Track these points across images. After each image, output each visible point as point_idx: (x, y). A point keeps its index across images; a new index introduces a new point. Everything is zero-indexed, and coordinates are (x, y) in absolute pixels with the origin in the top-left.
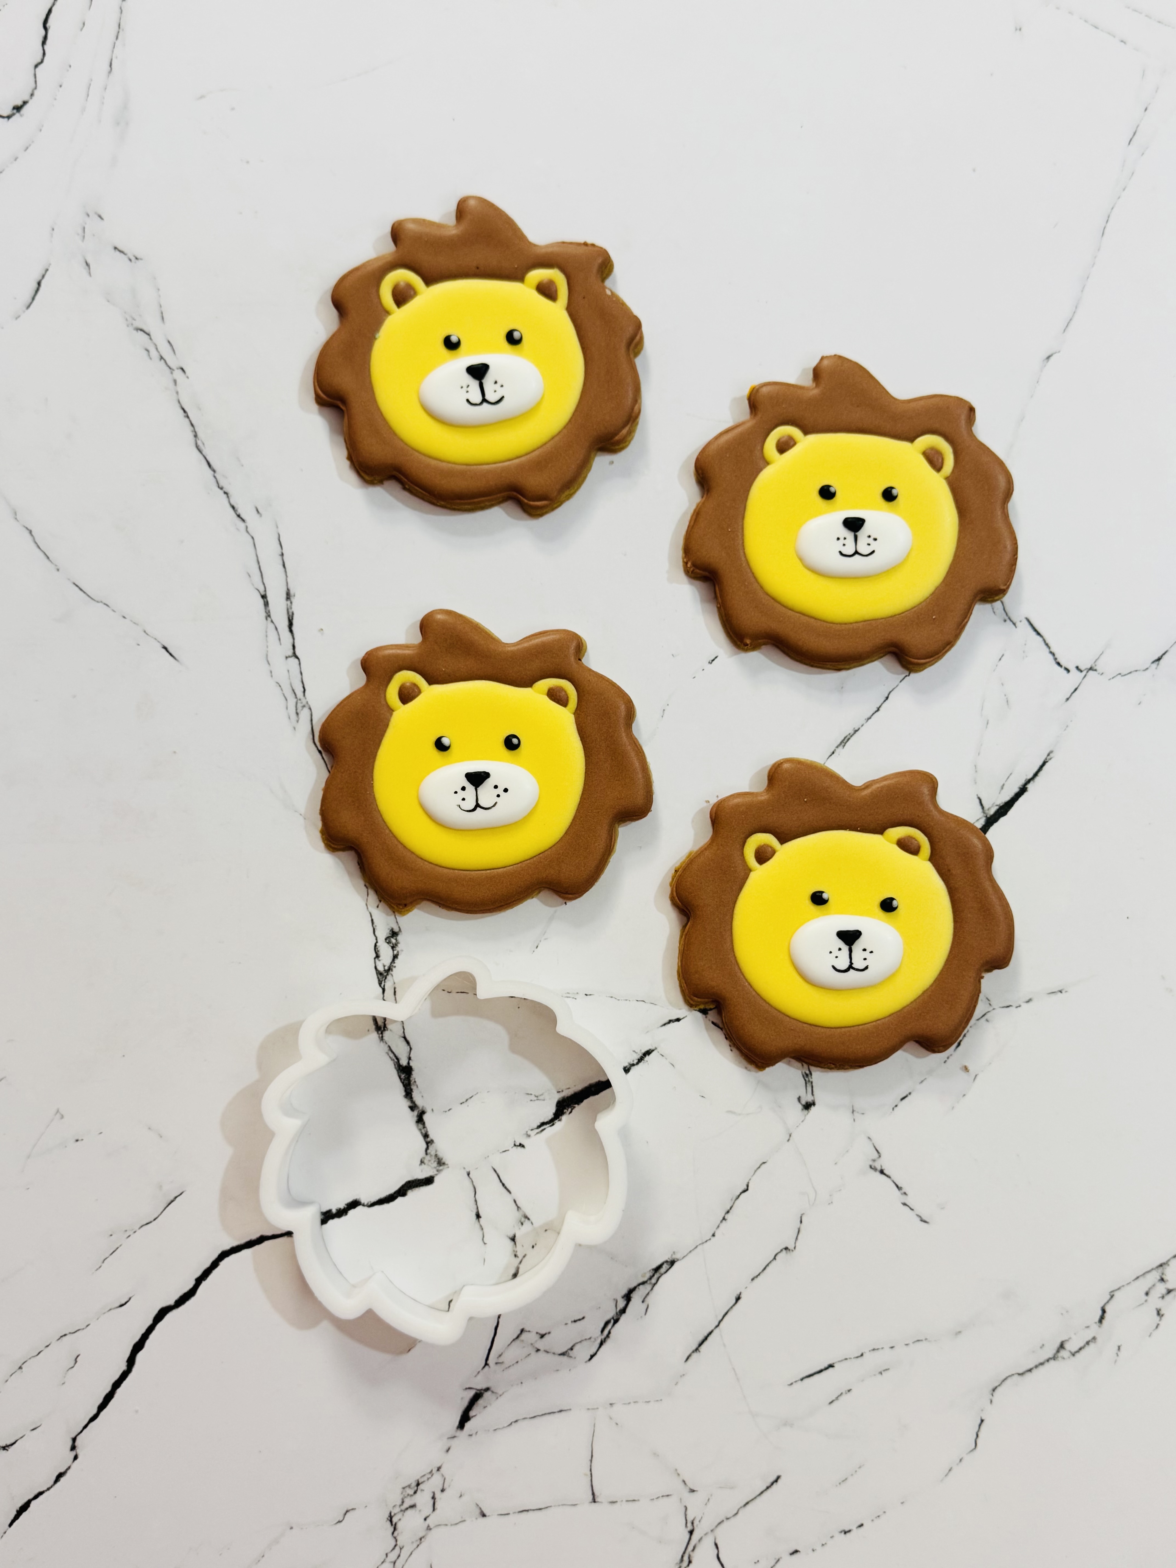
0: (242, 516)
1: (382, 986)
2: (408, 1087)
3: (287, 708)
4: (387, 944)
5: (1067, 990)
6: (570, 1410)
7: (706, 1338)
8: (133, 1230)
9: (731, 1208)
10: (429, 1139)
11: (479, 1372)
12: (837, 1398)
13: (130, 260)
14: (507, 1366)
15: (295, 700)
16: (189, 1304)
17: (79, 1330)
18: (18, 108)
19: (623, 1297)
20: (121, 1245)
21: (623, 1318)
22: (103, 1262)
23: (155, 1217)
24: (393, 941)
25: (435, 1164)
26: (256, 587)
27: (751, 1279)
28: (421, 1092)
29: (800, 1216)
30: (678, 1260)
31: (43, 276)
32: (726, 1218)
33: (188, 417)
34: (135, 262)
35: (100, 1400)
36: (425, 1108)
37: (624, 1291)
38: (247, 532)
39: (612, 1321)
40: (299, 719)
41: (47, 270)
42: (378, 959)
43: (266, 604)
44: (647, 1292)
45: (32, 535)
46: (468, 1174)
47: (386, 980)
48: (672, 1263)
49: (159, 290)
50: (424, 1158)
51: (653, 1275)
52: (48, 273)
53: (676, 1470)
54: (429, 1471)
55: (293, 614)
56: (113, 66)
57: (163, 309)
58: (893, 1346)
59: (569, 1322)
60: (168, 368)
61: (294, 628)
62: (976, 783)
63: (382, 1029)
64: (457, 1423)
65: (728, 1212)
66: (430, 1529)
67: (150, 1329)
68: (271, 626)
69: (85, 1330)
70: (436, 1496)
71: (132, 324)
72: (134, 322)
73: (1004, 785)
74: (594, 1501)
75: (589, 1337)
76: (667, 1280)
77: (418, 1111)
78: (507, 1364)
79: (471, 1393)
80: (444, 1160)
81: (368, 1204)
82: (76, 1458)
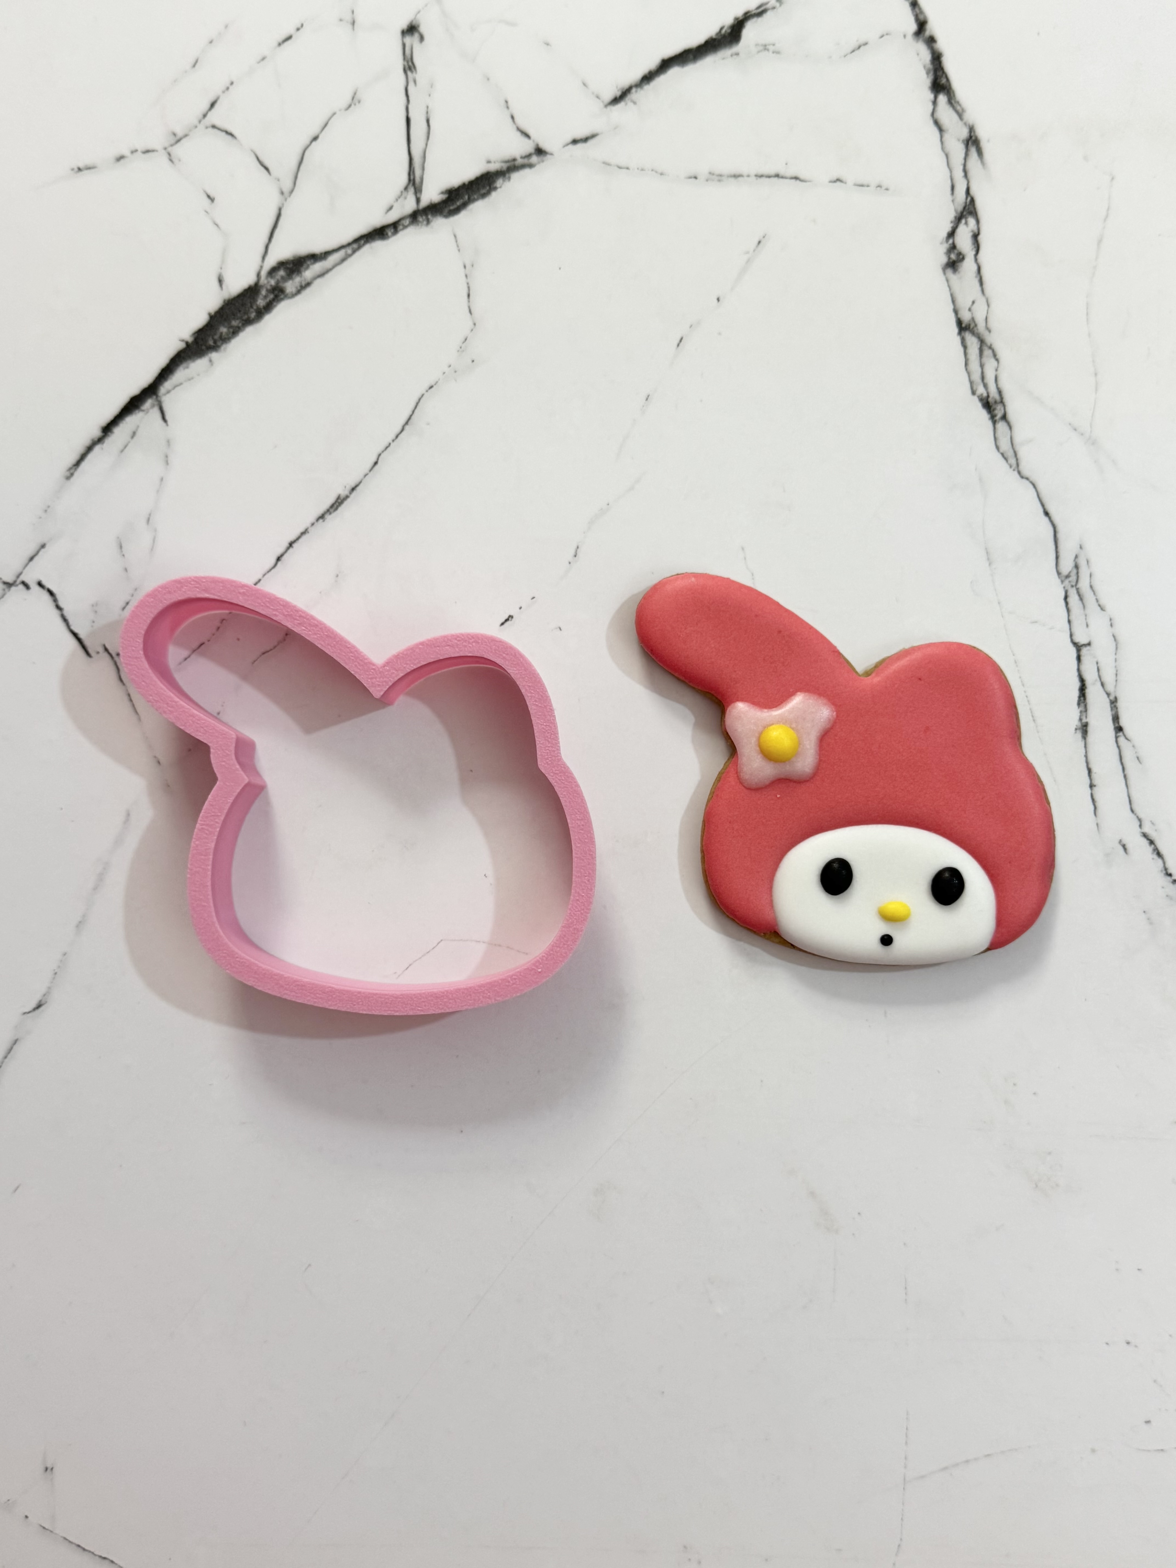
0: (1146, 842)
2: (937, 67)
3: (1090, 577)
4: (963, 252)
15: (1078, 587)
24: (953, 256)
26: (1129, 742)
28: (920, 61)
36: (914, 38)
38: (1139, 819)
40: (1075, 560)
42: (974, 234)
43: (1116, 718)
47: (964, 204)
55: (1079, 704)
61: (1077, 684)
62: (168, 442)
63: (970, 142)
68: (1110, 687)
73: (133, 437)
77: (924, 36)
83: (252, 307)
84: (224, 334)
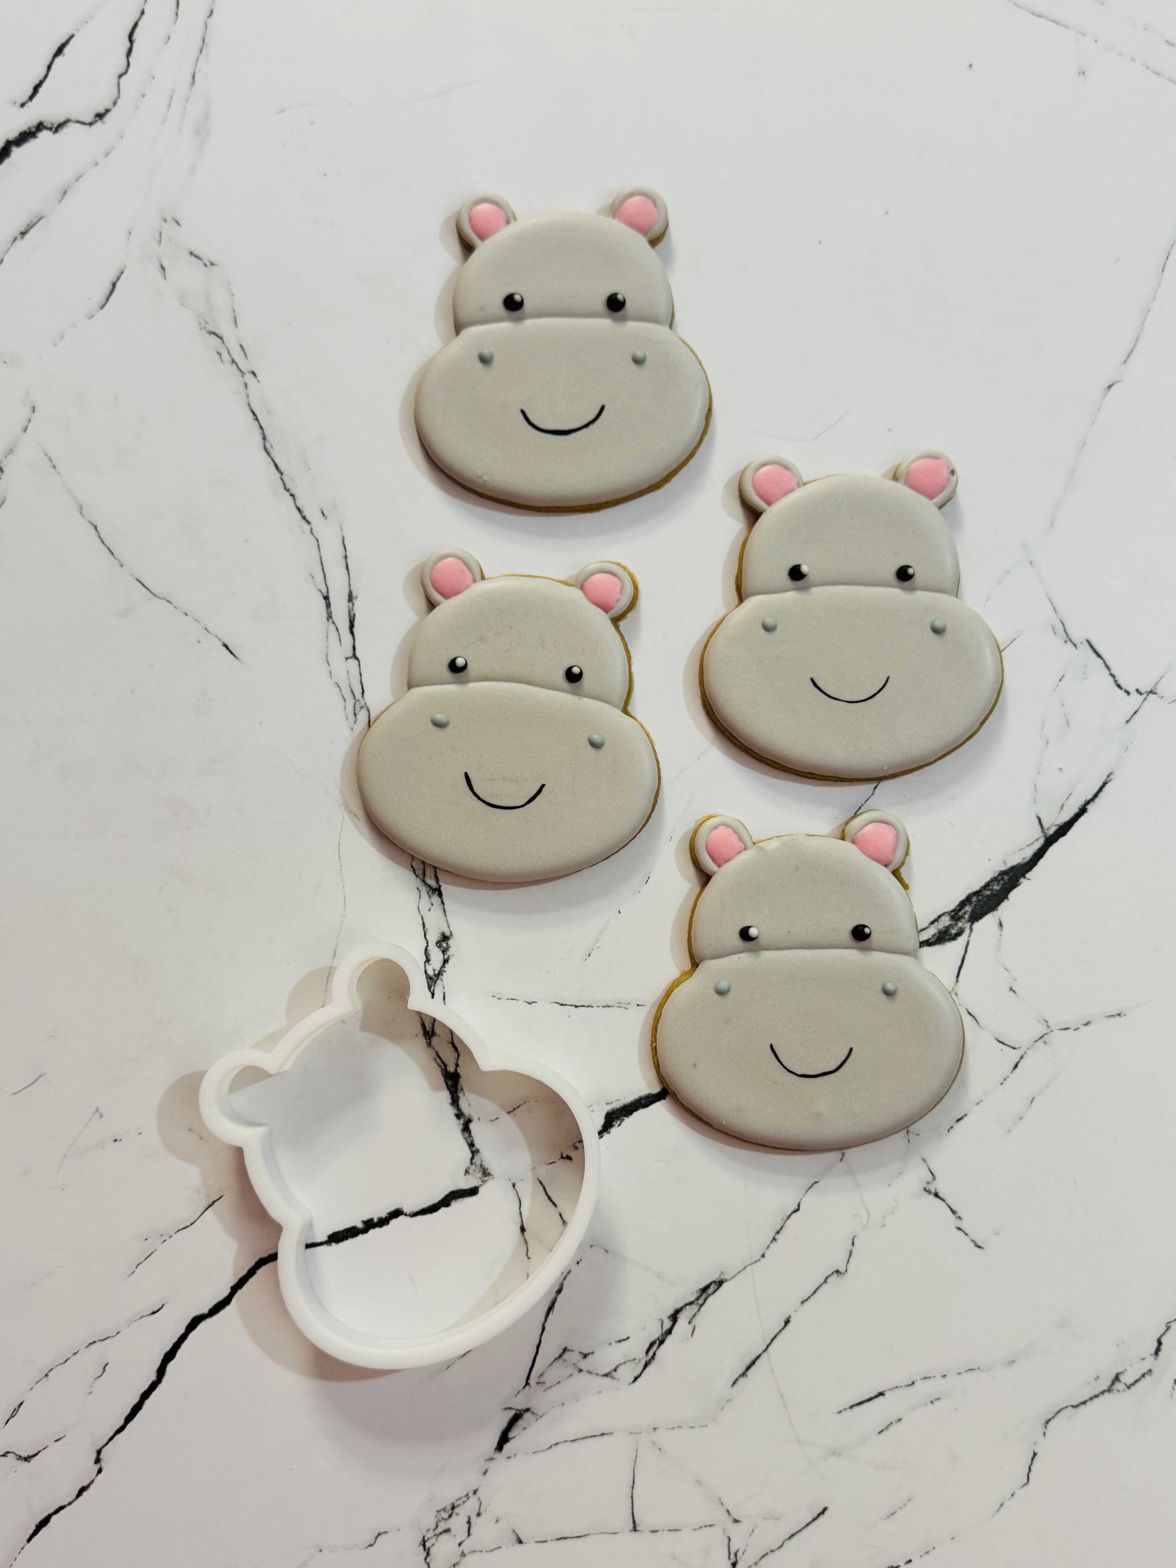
0: (308, 518)
1: (432, 990)
2: (455, 1095)
3: (345, 708)
4: (437, 948)
5: (1126, 1014)
6: (612, 1433)
7: (753, 1363)
8: (168, 1234)
9: (781, 1228)
10: (474, 1149)
11: (519, 1392)
12: (887, 1428)
13: (206, 265)
14: (549, 1386)
15: (354, 701)
16: (223, 1313)
17: (109, 1337)
18: (100, 116)
19: (669, 1318)
20: (155, 1251)
21: (669, 1339)
22: (137, 1267)
23: (192, 1222)
24: (444, 945)
25: (480, 1175)
26: (319, 589)
27: (800, 1303)
28: (467, 1100)
29: (852, 1238)
30: (726, 1280)
31: (118, 278)
32: (776, 1238)
33: (257, 420)
34: (210, 268)
35: (127, 1411)
36: (472, 1117)
37: (671, 1311)
38: (312, 533)
39: (658, 1342)
40: (356, 720)
41: (122, 272)
42: (428, 963)
43: (328, 605)
44: (694, 1313)
45: (97, 530)
46: (514, 1185)
47: (436, 985)
48: (720, 1283)
49: (233, 295)
50: (469, 1168)
51: (701, 1296)
52: (123, 275)
53: (720, 1499)
54: (465, 1494)
55: (354, 615)
56: (196, 79)
57: (236, 314)
58: (945, 1374)
59: (613, 1342)
60: (238, 372)
61: (355, 630)
62: (1035, 802)
63: (431, 1034)
64: (495, 1444)
65: (778, 1232)
66: (465, 1555)
67: (183, 1338)
68: (332, 627)
69: (115, 1338)
70: (472, 1521)
71: (205, 328)
72: (207, 325)
73: (1063, 805)
74: (635, 1529)
75: (633, 1358)
76: (713, 1301)
77: (464, 1120)
78: (548, 1385)
79: (511, 1414)
80: (489, 1170)
81: (410, 1213)
82: (100, 1471)
83: (975, 905)
84: (996, 884)
